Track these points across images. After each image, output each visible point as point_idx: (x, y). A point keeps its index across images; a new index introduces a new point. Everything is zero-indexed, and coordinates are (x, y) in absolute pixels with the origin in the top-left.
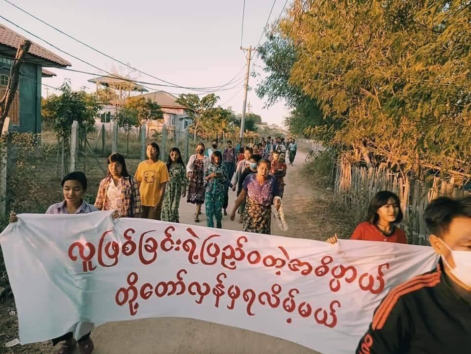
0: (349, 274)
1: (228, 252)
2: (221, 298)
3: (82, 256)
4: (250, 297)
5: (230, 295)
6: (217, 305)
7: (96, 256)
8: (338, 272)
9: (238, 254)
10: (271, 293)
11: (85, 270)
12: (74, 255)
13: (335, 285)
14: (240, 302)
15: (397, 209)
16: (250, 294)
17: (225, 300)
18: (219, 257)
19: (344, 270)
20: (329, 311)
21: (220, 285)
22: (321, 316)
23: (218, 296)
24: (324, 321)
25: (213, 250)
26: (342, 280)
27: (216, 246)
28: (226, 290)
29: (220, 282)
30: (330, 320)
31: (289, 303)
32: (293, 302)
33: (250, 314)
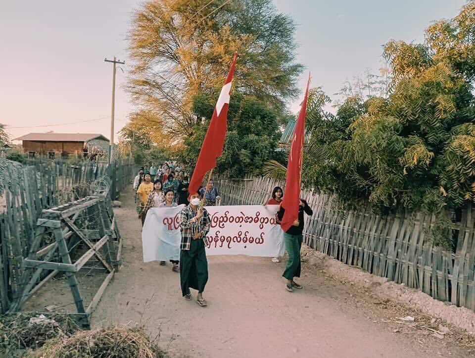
0: (266, 220)
1: (221, 220)
2: (217, 243)
3: (168, 223)
4: (229, 240)
5: (221, 240)
6: (216, 247)
7: (173, 223)
8: (262, 220)
9: (225, 219)
10: (238, 236)
11: (169, 229)
12: (165, 222)
13: (261, 227)
14: (225, 243)
15: (281, 193)
16: (229, 239)
17: (219, 243)
18: (218, 222)
19: (264, 219)
20: (260, 238)
21: (217, 236)
22: (257, 241)
23: (216, 242)
24: (259, 242)
25: (216, 220)
26: (264, 224)
27: (217, 217)
28: (219, 238)
29: (217, 235)
30: (261, 241)
31: (245, 239)
32: (246, 238)
33: (229, 248)
